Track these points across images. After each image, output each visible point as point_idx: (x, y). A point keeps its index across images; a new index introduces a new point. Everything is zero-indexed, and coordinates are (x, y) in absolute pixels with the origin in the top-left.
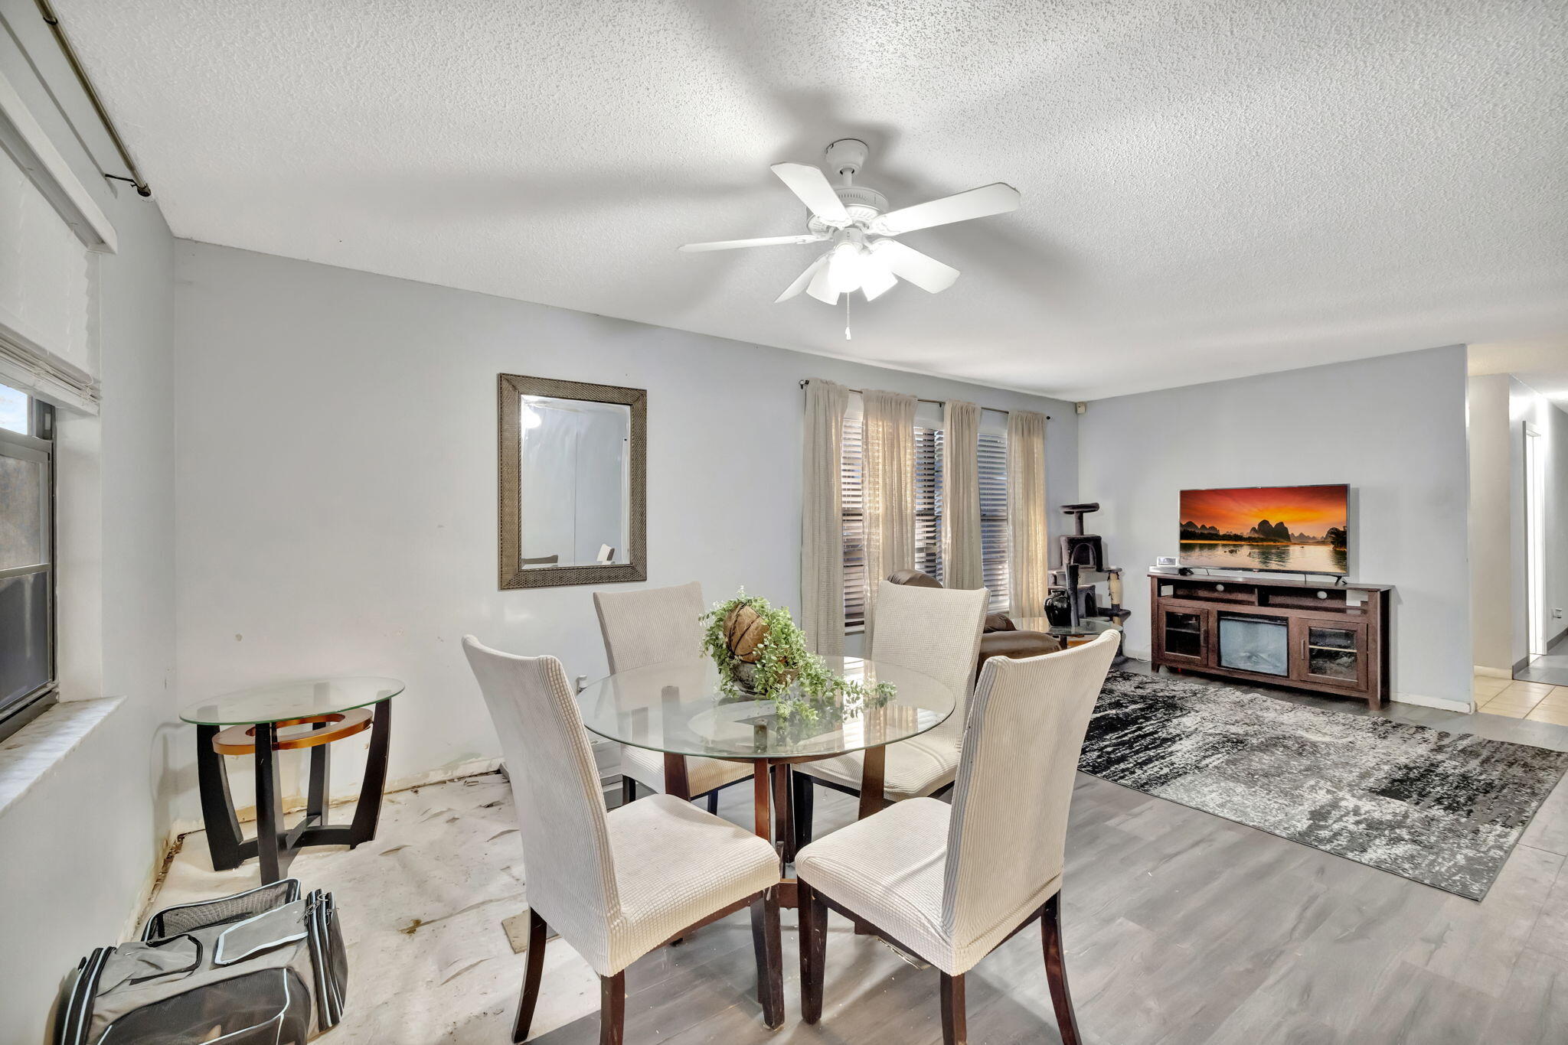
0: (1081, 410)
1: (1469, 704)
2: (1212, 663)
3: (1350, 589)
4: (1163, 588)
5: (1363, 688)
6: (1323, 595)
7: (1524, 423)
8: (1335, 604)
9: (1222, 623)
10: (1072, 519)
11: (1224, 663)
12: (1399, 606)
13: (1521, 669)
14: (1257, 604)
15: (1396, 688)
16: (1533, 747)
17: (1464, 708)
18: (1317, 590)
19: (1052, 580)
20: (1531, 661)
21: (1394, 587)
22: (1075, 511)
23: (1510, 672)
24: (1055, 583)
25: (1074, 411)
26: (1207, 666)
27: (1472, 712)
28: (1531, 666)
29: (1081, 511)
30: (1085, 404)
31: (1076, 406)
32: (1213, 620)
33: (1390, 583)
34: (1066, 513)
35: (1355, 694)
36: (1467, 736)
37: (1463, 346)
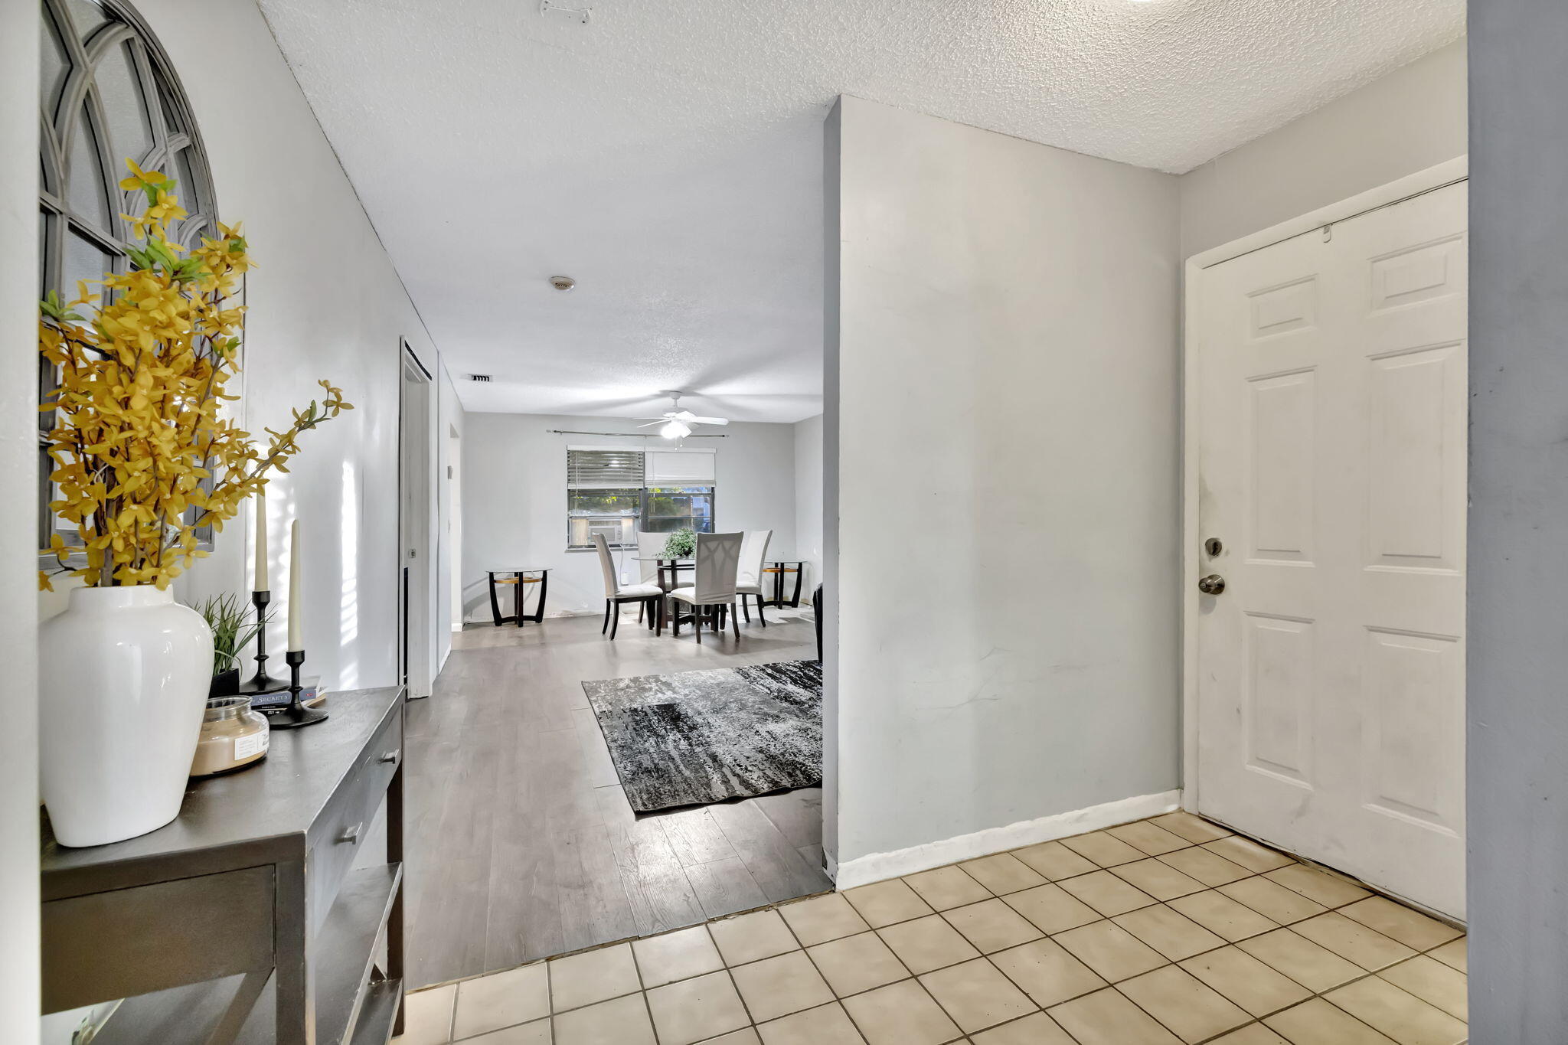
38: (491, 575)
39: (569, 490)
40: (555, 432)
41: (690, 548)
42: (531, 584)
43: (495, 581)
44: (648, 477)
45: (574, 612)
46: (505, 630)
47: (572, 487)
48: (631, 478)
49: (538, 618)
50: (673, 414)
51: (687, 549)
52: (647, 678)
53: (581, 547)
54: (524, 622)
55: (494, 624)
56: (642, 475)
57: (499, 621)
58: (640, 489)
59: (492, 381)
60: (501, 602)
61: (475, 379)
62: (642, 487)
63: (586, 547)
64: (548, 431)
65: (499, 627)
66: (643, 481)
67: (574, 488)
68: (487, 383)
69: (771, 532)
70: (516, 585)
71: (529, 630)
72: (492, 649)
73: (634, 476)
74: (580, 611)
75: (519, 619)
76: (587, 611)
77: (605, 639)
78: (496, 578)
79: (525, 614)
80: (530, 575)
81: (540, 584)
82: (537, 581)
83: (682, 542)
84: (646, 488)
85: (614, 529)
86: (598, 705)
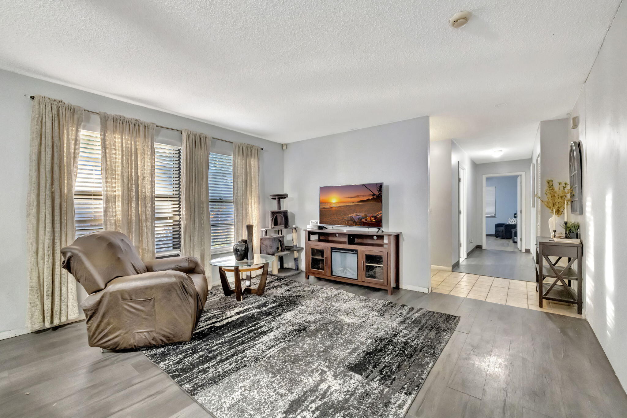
0: (284, 148)
1: (428, 289)
2: (329, 274)
3: (386, 235)
4: (311, 236)
5: (386, 284)
6: (375, 238)
7: (458, 162)
8: (379, 242)
9: (333, 253)
10: (275, 202)
11: (334, 274)
12: (403, 242)
13: (456, 267)
14: (347, 243)
15: (402, 283)
16: (445, 314)
17: (426, 291)
18: (373, 236)
19: (264, 233)
20: (460, 262)
21: (401, 233)
22: (276, 197)
23: (451, 268)
24: (266, 234)
25: (281, 148)
26: (326, 275)
27: (430, 292)
28: (460, 264)
29: (280, 197)
30: (286, 145)
31: (282, 145)
32: (329, 252)
33: (400, 232)
34: (272, 198)
35: (383, 288)
36: (421, 309)
37: (428, 117)
86: (399, 411)
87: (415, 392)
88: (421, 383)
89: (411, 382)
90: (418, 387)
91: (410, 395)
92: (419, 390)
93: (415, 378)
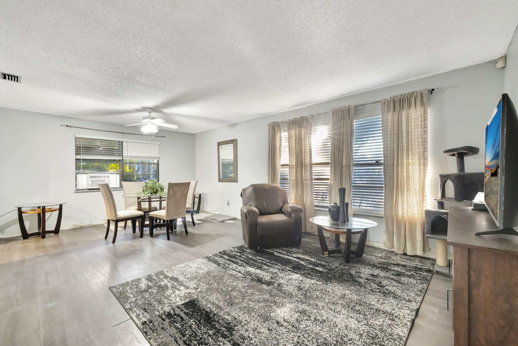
38: (19, 209)
39: (76, 159)
40: (67, 126)
41: (157, 190)
42: (50, 213)
43: (23, 212)
44: (125, 154)
45: (80, 225)
46: (31, 243)
47: (78, 157)
48: (115, 154)
49: (57, 231)
50: (150, 120)
51: (155, 190)
52: (157, 274)
53: (84, 189)
54: (46, 234)
55: (22, 238)
56: (121, 153)
57: (25, 235)
58: (120, 160)
59: (20, 82)
60: (27, 224)
61: (5, 78)
62: (121, 159)
63: (87, 189)
64: (61, 125)
65: (26, 241)
66: (122, 156)
67: (80, 158)
68: (15, 83)
69: (197, 181)
70: (39, 214)
71: (49, 241)
72: (23, 261)
73: (116, 153)
74: (84, 224)
75: (42, 234)
76: (88, 224)
77: (107, 244)
78: (23, 210)
79: (47, 229)
80: (49, 207)
81: (57, 212)
82: (55, 210)
83: (152, 187)
84: (123, 160)
85: (105, 180)
86: (135, 314)
87: (142, 328)
88: (146, 336)
89: (154, 329)
90: (144, 332)
91: (142, 324)
92: (142, 331)
93: (155, 334)
